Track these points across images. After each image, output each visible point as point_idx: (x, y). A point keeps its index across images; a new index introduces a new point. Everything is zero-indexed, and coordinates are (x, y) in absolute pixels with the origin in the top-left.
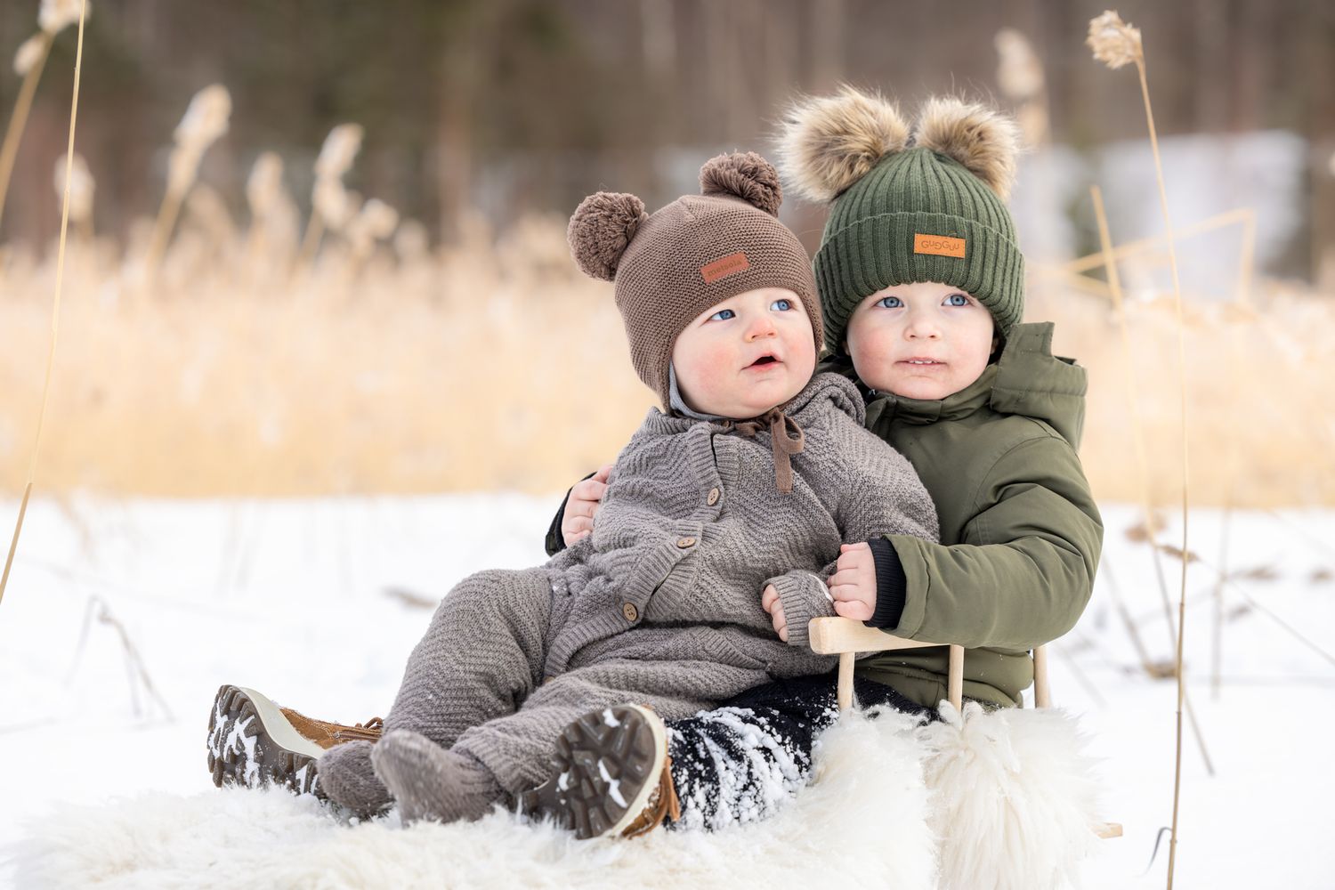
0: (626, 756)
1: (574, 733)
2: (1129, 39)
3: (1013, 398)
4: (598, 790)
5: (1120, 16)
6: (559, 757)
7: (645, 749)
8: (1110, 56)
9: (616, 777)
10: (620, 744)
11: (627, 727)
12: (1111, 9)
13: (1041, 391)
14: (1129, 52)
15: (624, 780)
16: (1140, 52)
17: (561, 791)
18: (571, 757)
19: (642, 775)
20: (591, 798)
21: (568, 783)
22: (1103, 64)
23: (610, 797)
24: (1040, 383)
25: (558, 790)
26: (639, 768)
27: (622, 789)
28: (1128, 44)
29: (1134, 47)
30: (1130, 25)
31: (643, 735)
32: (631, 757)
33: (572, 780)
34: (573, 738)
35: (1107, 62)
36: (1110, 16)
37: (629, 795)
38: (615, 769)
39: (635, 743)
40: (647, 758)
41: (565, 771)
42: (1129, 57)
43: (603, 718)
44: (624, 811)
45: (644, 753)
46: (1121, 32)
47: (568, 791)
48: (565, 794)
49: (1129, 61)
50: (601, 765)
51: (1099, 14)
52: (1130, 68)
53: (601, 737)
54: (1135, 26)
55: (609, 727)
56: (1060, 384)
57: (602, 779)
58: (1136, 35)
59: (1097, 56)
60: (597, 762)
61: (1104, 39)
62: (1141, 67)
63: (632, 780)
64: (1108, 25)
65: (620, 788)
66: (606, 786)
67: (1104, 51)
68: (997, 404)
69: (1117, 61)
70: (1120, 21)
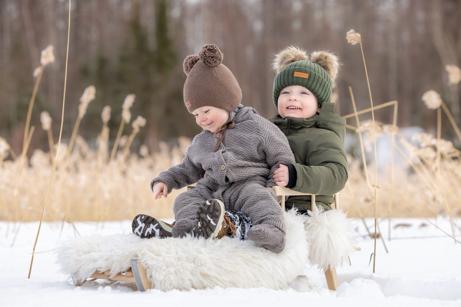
0: (213, 212)
1: (199, 210)
2: (357, 36)
3: (323, 123)
4: (208, 222)
5: (355, 30)
6: (197, 218)
7: (218, 208)
8: (352, 41)
9: (212, 218)
10: (211, 209)
11: (212, 204)
12: (352, 29)
13: (331, 122)
14: (358, 40)
15: (214, 218)
16: (360, 40)
17: (199, 227)
18: (200, 217)
19: (218, 215)
20: (207, 226)
21: (200, 224)
22: (350, 44)
23: (211, 223)
24: (331, 120)
25: (198, 227)
26: (217, 214)
27: (214, 221)
28: (357, 38)
29: (359, 39)
30: (358, 33)
31: (217, 205)
32: (215, 211)
33: (201, 223)
34: (200, 211)
35: (352, 43)
36: (352, 31)
37: (216, 222)
38: (211, 216)
39: (215, 207)
40: (219, 211)
41: (199, 221)
42: (358, 41)
43: (206, 203)
44: (216, 226)
45: (218, 209)
46: (355, 35)
47: (201, 227)
48: (200, 228)
49: (358, 43)
50: (207, 216)
51: (349, 30)
52: (358, 45)
53: (206, 209)
54: (359, 33)
55: (208, 205)
56: (337, 121)
57: (208, 219)
58: (359, 35)
59: (349, 42)
60: (206, 215)
61: (350, 37)
62: (361, 44)
63: (216, 218)
64: (352, 33)
65: (213, 220)
66: (210, 221)
67: (351, 40)
68: (319, 125)
69: (354, 43)
70: (355, 32)
